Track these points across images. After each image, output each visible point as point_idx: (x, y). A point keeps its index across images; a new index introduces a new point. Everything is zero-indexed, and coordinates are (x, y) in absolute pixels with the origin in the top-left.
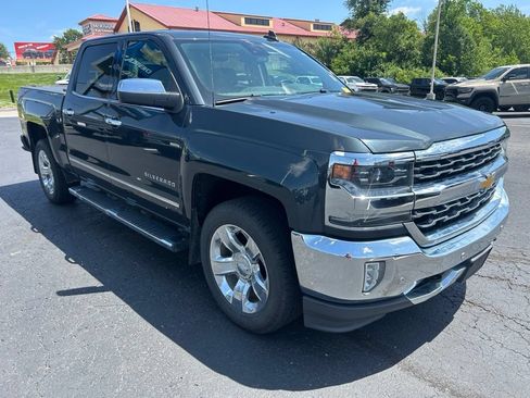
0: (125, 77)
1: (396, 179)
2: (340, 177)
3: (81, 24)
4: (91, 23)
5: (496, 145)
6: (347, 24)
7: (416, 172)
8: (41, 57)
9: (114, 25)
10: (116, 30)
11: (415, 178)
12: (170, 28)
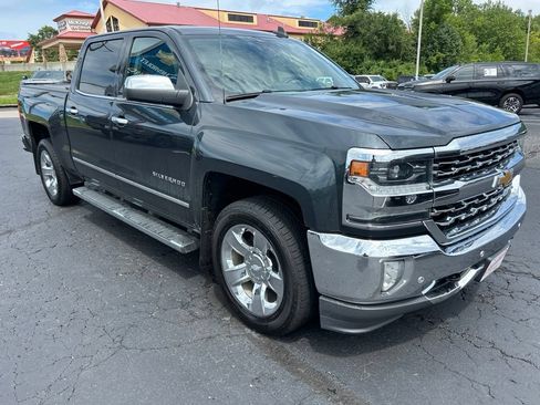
0: (131, 74)
1: (414, 176)
2: (358, 174)
3: (56, 20)
4: (66, 19)
5: (512, 142)
6: (334, 21)
7: (435, 169)
8: (16, 55)
9: (91, 22)
10: (94, 26)
11: (434, 175)
12: (149, 24)
